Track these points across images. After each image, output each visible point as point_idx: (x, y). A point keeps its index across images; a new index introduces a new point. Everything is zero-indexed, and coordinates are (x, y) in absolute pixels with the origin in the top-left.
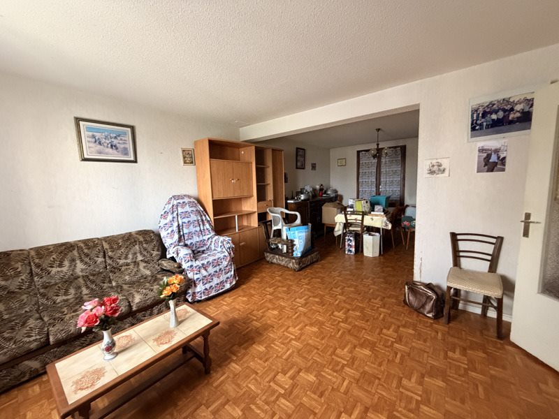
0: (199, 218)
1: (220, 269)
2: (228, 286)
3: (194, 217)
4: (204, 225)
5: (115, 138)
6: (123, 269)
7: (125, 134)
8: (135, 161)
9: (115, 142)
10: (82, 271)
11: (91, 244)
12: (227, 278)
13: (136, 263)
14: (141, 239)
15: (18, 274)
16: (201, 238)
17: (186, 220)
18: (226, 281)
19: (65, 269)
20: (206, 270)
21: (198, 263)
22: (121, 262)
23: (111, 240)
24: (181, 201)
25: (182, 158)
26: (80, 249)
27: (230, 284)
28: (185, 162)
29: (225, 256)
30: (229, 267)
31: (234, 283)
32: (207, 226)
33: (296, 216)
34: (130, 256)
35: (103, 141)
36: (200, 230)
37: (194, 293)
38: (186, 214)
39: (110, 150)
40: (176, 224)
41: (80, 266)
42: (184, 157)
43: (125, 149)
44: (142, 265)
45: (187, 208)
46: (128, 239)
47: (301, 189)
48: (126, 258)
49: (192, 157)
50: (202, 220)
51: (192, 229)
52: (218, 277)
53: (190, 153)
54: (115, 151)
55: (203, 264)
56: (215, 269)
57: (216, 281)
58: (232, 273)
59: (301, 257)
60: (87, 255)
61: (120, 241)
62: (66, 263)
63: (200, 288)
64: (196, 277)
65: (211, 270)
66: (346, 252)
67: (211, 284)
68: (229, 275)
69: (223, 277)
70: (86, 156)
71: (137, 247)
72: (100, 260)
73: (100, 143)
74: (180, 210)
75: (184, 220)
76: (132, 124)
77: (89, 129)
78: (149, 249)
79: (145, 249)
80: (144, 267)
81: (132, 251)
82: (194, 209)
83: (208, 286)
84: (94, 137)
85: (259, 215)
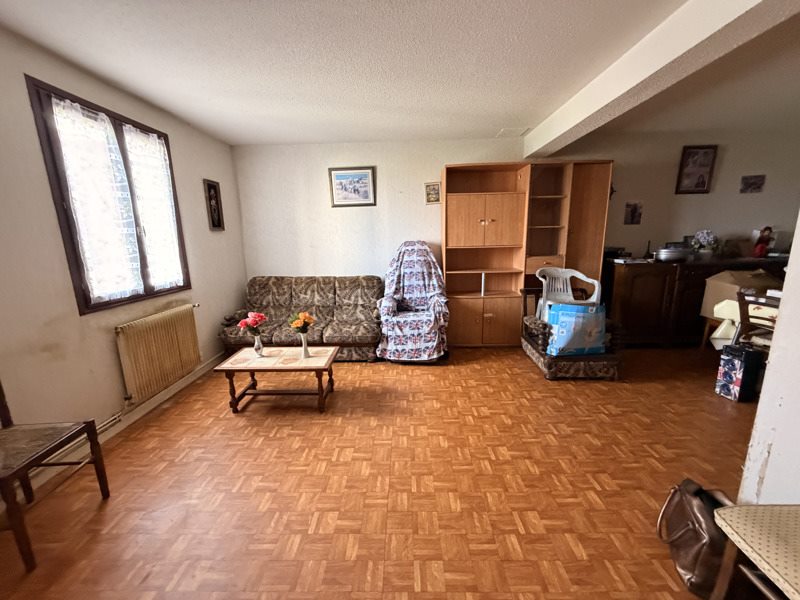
0: (425, 270)
1: (419, 334)
2: (425, 357)
3: (418, 268)
4: (430, 278)
5: (358, 182)
6: (344, 307)
7: (366, 176)
8: (375, 204)
9: (358, 185)
10: (319, 301)
11: (327, 280)
12: (427, 349)
13: (356, 306)
14: (365, 284)
15: (284, 293)
16: (424, 295)
17: (408, 271)
18: (424, 351)
19: (308, 297)
20: (401, 330)
21: (395, 319)
22: (346, 301)
23: (342, 280)
24: (410, 248)
25: (425, 194)
26: (319, 283)
27: (429, 356)
28: (429, 201)
29: (430, 320)
30: (432, 335)
31: (435, 356)
32: (434, 281)
33: (593, 286)
34: (353, 298)
35: (348, 187)
36: (424, 285)
37: (385, 350)
38: (411, 264)
39: (353, 195)
40: (397, 273)
41: (317, 297)
42: (428, 194)
43: (366, 192)
44: (360, 308)
45: (415, 258)
46: (354, 282)
47: (686, 238)
48: (349, 299)
49: (438, 193)
50: (430, 273)
51: (414, 282)
52: (415, 343)
53: (436, 187)
54: (357, 196)
55: (398, 322)
56: (412, 332)
57: (410, 346)
58: (435, 344)
59: (557, 357)
60: (322, 290)
61: (347, 282)
62: (309, 292)
63: (391, 346)
64: (390, 333)
65: (407, 331)
66: (718, 390)
67: (404, 347)
68: (430, 344)
69: (422, 345)
70: (336, 203)
71: (359, 290)
72: (331, 295)
73: (346, 190)
74: (406, 258)
75: (406, 271)
76: (372, 164)
77: (338, 177)
78: (369, 295)
79: (366, 295)
80: (361, 311)
81: (355, 294)
82: (422, 259)
83: (400, 348)
84: (341, 184)
85: (527, 277)
